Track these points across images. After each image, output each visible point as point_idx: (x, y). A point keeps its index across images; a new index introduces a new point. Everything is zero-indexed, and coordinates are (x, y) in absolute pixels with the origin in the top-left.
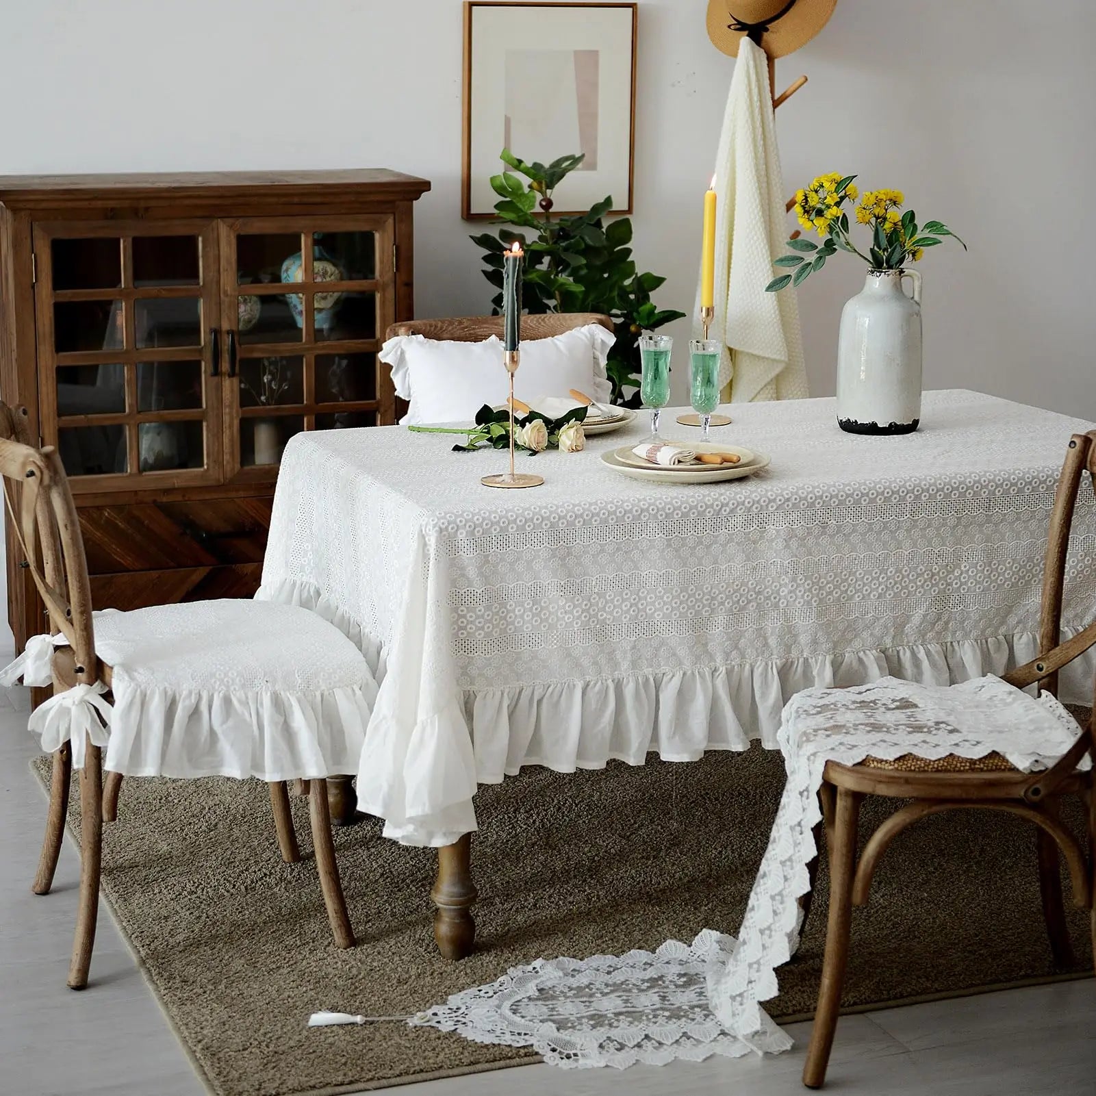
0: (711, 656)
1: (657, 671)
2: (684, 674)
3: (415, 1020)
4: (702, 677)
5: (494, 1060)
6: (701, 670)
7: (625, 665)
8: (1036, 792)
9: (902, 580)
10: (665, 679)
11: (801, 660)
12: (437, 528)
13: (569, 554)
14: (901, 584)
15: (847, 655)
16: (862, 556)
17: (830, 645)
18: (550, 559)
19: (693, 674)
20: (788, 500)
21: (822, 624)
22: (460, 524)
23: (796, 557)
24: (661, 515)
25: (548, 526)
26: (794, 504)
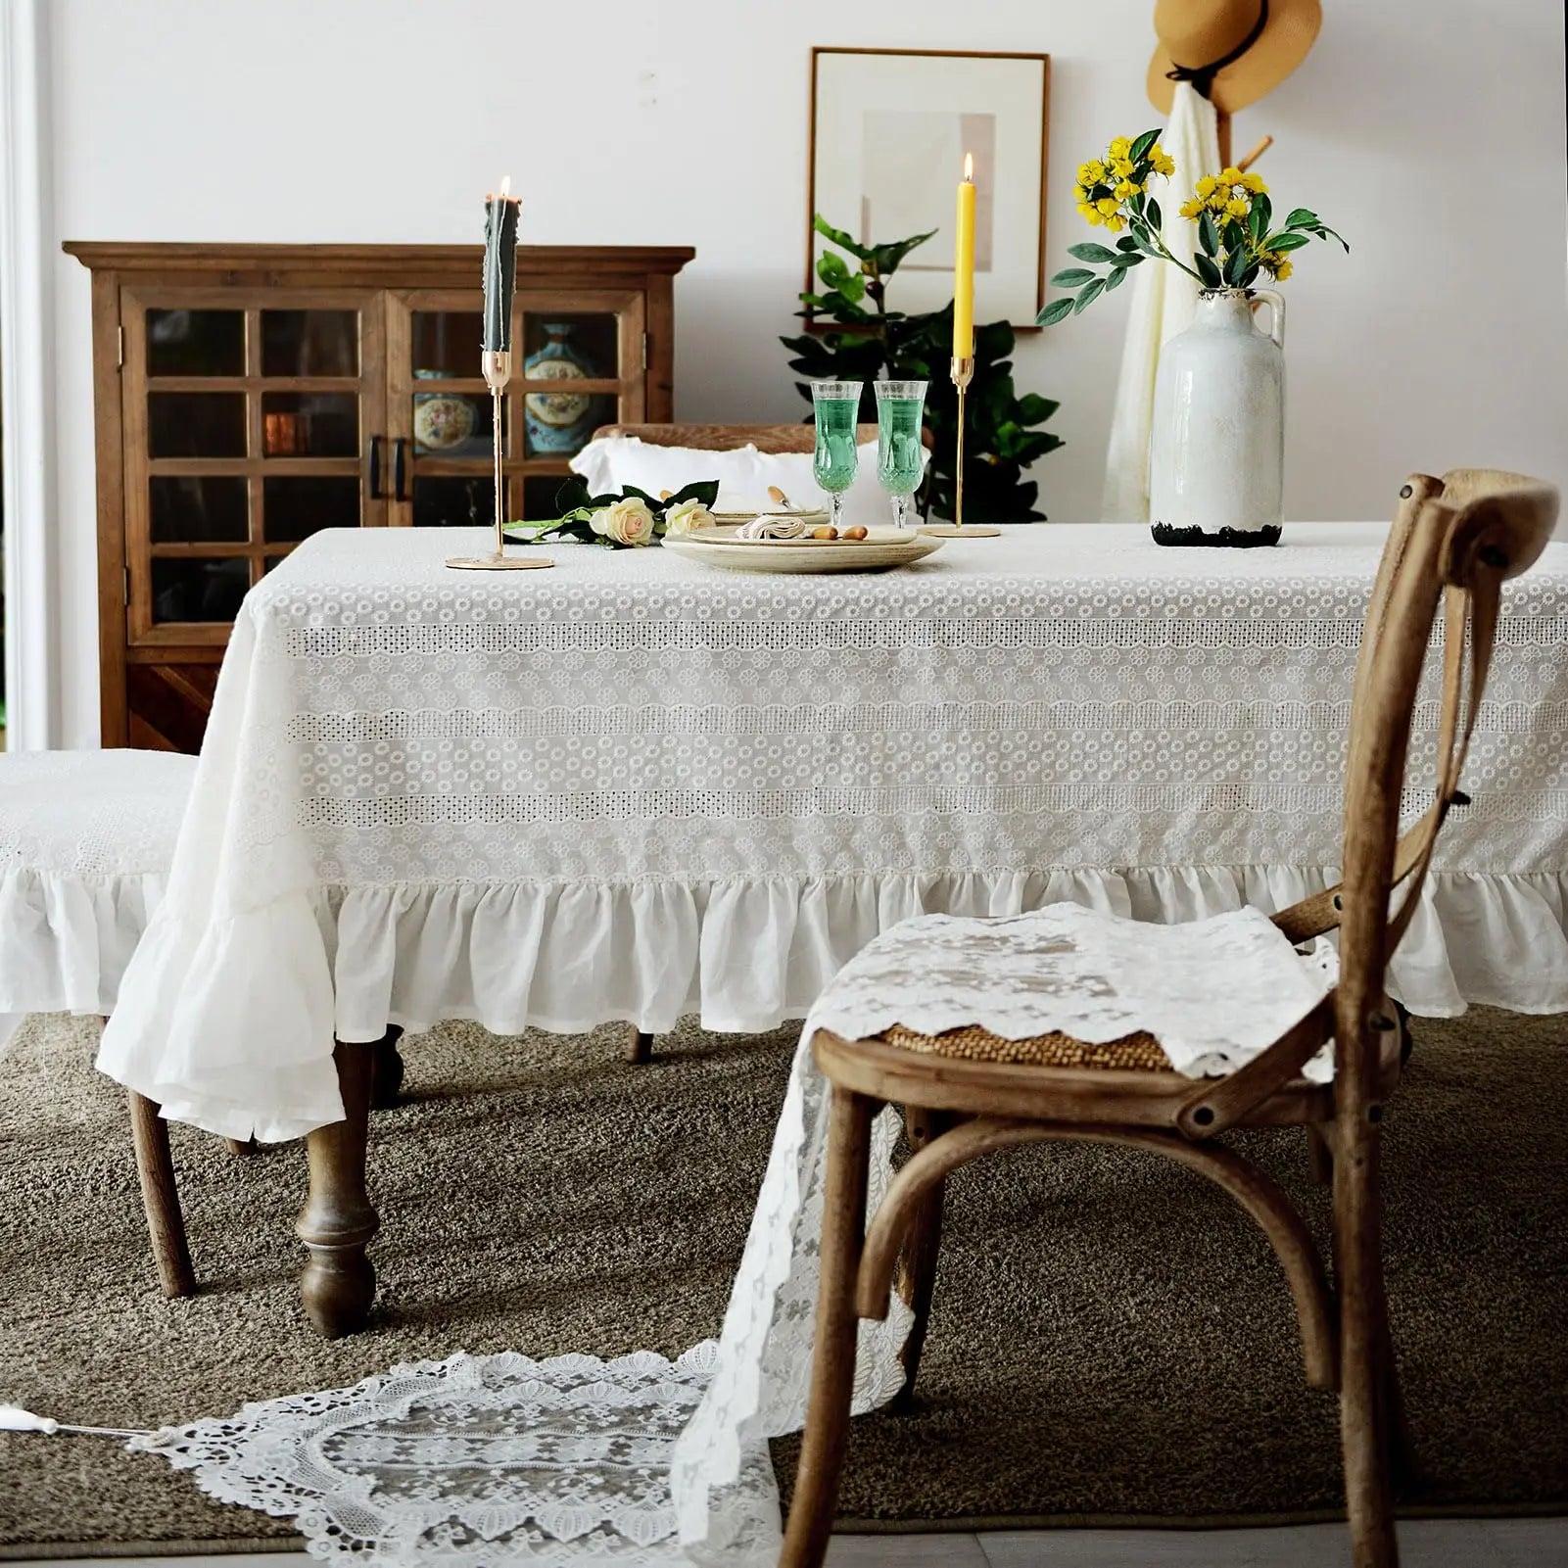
0: (798, 856)
1: (699, 878)
2: (748, 886)
3: (141, 1441)
4: (781, 892)
5: (213, 1537)
6: (779, 880)
7: (634, 862)
8: (1204, 1116)
9: (1156, 752)
10: (716, 890)
11: (969, 877)
12: (269, 608)
13: (524, 666)
14: (1154, 759)
15: (1054, 874)
16: (1081, 706)
17: (1022, 854)
18: (484, 673)
19: (764, 885)
20: (941, 601)
21: (1006, 818)
22: (313, 604)
23: (956, 698)
24: (704, 612)
25: (482, 618)
26: (951, 610)
